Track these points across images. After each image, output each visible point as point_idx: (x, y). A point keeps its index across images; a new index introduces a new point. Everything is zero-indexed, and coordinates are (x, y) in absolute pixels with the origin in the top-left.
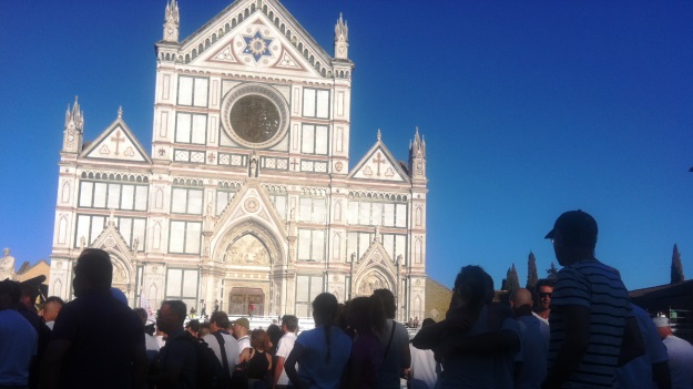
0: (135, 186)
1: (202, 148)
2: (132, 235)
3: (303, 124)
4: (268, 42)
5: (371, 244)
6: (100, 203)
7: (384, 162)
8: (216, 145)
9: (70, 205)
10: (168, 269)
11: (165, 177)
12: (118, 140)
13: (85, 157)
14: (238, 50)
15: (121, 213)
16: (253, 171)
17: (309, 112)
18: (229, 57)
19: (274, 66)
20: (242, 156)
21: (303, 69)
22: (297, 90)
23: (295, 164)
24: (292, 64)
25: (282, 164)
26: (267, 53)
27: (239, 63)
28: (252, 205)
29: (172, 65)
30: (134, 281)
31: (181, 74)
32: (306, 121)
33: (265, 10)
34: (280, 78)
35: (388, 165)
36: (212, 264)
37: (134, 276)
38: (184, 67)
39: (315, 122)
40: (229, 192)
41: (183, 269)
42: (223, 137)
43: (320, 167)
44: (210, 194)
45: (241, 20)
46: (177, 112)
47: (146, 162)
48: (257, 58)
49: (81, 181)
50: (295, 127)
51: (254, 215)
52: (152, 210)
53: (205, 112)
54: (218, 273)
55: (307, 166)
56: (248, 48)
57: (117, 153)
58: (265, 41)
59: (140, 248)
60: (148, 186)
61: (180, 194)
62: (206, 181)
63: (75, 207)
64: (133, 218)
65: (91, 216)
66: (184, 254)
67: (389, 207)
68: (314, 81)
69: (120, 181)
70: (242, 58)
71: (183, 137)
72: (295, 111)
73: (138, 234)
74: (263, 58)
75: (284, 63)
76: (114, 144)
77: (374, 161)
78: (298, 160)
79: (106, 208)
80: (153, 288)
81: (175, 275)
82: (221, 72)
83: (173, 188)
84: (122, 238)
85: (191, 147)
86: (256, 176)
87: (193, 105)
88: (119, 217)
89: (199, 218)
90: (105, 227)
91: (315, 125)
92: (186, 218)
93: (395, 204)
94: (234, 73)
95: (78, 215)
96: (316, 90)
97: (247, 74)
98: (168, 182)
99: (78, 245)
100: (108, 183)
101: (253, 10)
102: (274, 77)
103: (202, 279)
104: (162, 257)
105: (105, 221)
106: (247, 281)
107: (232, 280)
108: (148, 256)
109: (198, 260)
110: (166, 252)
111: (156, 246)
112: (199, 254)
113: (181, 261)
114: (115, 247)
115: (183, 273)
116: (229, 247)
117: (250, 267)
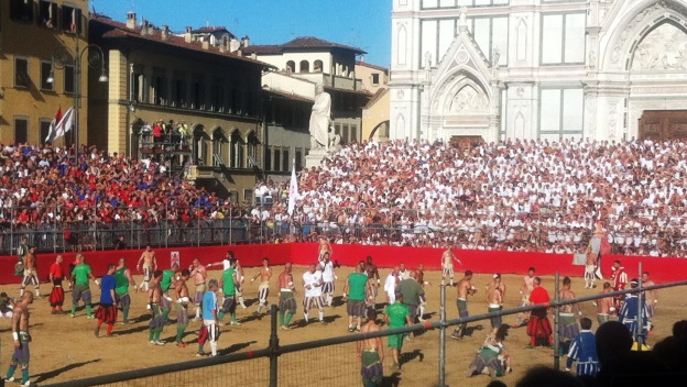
2: (491, 42)
9: (409, 8)
10: (540, 89)
30: (493, 111)
36: (601, 77)
37: (494, 103)
41: (563, 89)
52: (513, 3)
54: (612, 90)
59: (502, 61)
63: (417, 9)
64: (491, 17)
65: (438, 20)
66: (563, 64)
73: (499, 41)
79: (456, 7)
80: (520, 120)
81: (551, 97)
84: (478, 48)
88: (473, 18)
90: (456, 36)
92: (565, 8)
95: (421, 20)
99: (423, 65)
103: (587, 102)
104: (529, 73)
105: (456, 26)
106: (665, 98)
107: (641, 99)
108: (512, 73)
109: (584, 72)
110: (536, 65)
111: (521, 57)
112: (584, 63)
113: (558, 76)
114: (470, 63)
115: (562, 94)
116: (635, 47)
117: (668, 77)
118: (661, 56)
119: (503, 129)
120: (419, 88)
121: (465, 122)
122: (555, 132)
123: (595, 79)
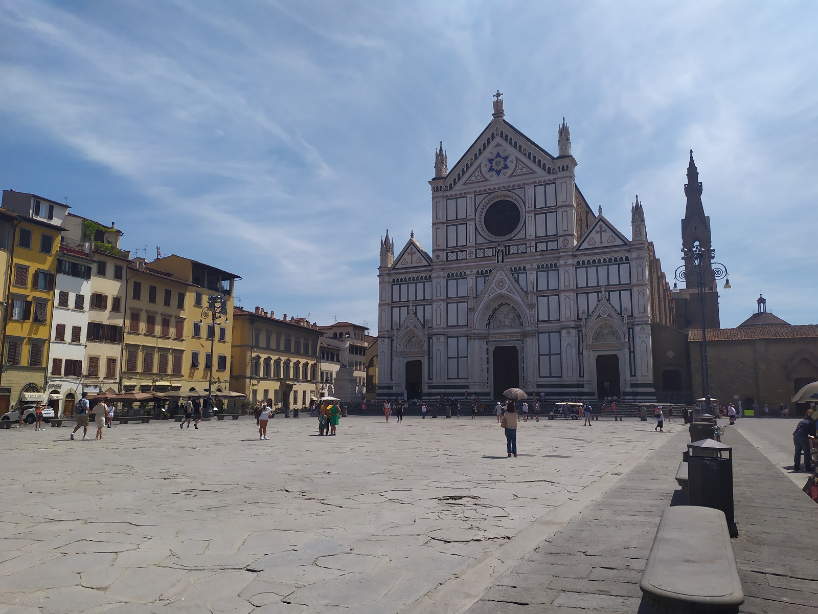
0: (424, 283)
1: (464, 248)
2: (424, 317)
3: (535, 215)
4: (506, 158)
5: (599, 301)
6: (404, 298)
7: (605, 231)
8: (474, 244)
9: (387, 302)
10: (448, 337)
11: (441, 274)
12: (411, 254)
13: (394, 269)
14: (484, 170)
15: (416, 303)
16: (500, 258)
17: (540, 204)
18: (479, 178)
19: (511, 176)
20: (492, 248)
21: (534, 172)
22: (529, 190)
23: (530, 247)
24: (524, 170)
25: (522, 249)
26: (506, 167)
27: (486, 180)
28: (501, 284)
29: (440, 194)
30: (426, 348)
31: (448, 199)
32: (537, 212)
33: (502, 136)
34: (516, 184)
35: (610, 233)
36: (476, 331)
37: (426, 345)
38: (448, 193)
39: (546, 211)
40: (485, 277)
41: (458, 337)
42: (478, 237)
43: (552, 245)
44: (471, 281)
45: (485, 148)
46: (447, 226)
47: (430, 265)
48: (498, 173)
49: (392, 285)
50: (530, 218)
51: (503, 291)
52: (434, 298)
53: (464, 222)
54: (480, 337)
55: (543, 246)
56: (492, 166)
57: (412, 263)
58: (503, 158)
59: (430, 325)
60: (432, 281)
61: (452, 283)
62: (468, 272)
63: (390, 303)
64: (424, 305)
65: (400, 307)
66: (458, 326)
67: (613, 269)
68: (542, 180)
69: (415, 281)
70: (487, 176)
71: (452, 243)
72: (529, 205)
73: (428, 316)
74: (503, 171)
75: (519, 171)
76: (410, 256)
77: (597, 232)
78: (533, 243)
79: (408, 301)
80: (438, 352)
81: (452, 342)
82: (473, 190)
83: (447, 280)
84: (418, 319)
85: (458, 249)
86: (503, 262)
87: (457, 219)
88: (416, 306)
89: (464, 300)
90: (408, 314)
91: (546, 213)
92: (458, 300)
93: (619, 265)
94: (482, 189)
95: (392, 307)
96: (545, 185)
97: (492, 187)
98: (444, 277)
99: (393, 328)
100: (408, 284)
101: (493, 137)
102: (511, 184)
103: (469, 343)
104: (442, 330)
105: (408, 310)
106: (505, 341)
107: (494, 341)
108: (434, 331)
109: (466, 329)
110: (446, 327)
111: (438, 323)
112: (467, 325)
113: (456, 331)
114: (415, 327)
115: (458, 340)
116: (491, 317)
117: (506, 331)
118: (502, 321)
119: (431, 357)
120: (391, 338)
121: (413, 354)
122: (455, 358)
123: (473, 332)
